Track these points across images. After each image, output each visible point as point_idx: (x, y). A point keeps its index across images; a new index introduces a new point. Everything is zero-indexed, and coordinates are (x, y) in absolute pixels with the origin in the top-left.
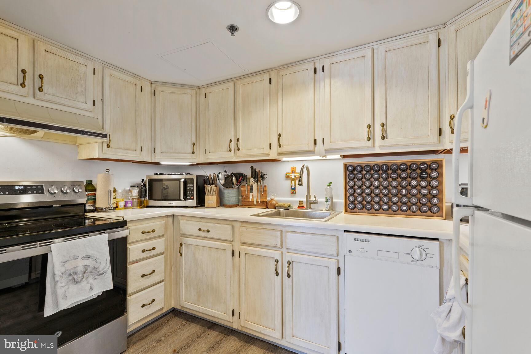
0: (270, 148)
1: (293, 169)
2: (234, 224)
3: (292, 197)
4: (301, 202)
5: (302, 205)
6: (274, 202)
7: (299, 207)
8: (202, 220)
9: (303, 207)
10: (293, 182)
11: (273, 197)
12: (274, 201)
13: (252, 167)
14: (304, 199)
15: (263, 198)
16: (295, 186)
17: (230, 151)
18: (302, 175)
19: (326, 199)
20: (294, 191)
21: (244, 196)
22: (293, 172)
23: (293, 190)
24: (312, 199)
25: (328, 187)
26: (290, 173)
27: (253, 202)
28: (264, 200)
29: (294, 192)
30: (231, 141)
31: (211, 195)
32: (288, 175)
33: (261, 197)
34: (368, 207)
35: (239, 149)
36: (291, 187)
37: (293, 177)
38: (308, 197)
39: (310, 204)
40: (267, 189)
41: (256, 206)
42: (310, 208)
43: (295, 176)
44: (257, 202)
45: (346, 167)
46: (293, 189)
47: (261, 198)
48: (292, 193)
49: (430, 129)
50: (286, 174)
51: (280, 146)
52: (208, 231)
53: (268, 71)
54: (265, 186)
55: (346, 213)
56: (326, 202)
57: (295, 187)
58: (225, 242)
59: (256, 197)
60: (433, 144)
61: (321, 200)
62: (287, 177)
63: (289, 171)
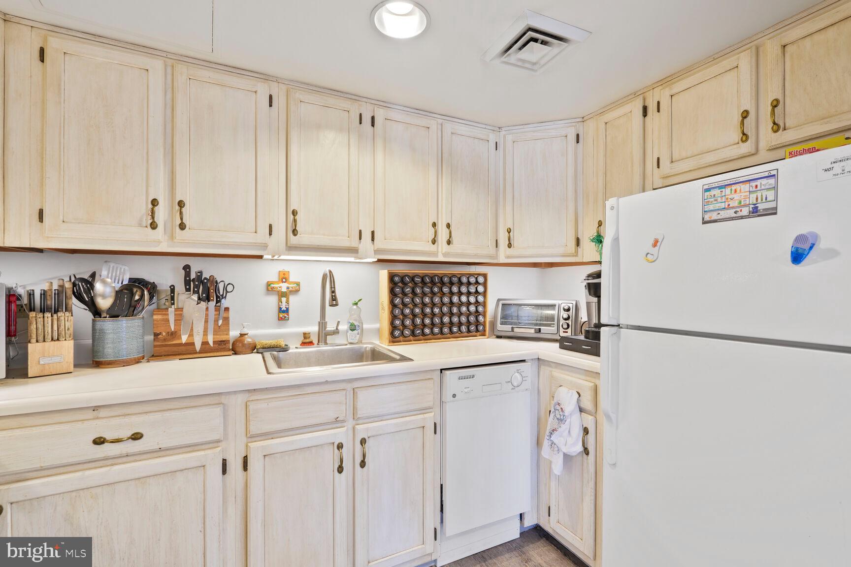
0: (270, 234)
1: (284, 274)
2: (224, 399)
3: (279, 327)
4: (306, 335)
5: (307, 341)
6: (250, 340)
7: (304, 344)
8: (103, 413)
9: (311, 343)
10: (284, 299)
11: (245, 331)
12: (250, 337)
13: (187, 268)
14: (313, 329)
15: (220, 335)
16: (287, 307)
17: (154, 226)
18: (334, 288)
19: (352, 325)
20: (286, 315)
21: (164, 334)
22: (284, 280)
23: (283, 314)
24: (331, 327)
25: (355, 307)
26: (277, 283)
27: (193, 344)
28: (223, 338)
29: (285, 317)
30: (154, 203)
31: (52, 340)
32: (272, 285)
33: (215, 333)
34: (417, 332)
35: (182, 226)
36: (280, 309)
37: (284, 290)
38: (322, 324)
39: (324, 335)
40: (232, 314)
41: (200, 352)
42: (326, 343)
43: (288, 288)
44: (205, 343)
45: (391, 277)
46: (284, 312)
47: (217, 335)
48: (280, 319)
49: (489, 239)
50: (268, 284)
51: (295, 232)
52: (137, 437)
53: (265, 77)
54: (227, 309)
55: (390, 344)
56: (352, 330)
57: (287, 309)
58: (196, 448)
59: (202, 333)
60: (491, 257)
61: (344, 327)
62: (269, 288)
63: (274, 278)
